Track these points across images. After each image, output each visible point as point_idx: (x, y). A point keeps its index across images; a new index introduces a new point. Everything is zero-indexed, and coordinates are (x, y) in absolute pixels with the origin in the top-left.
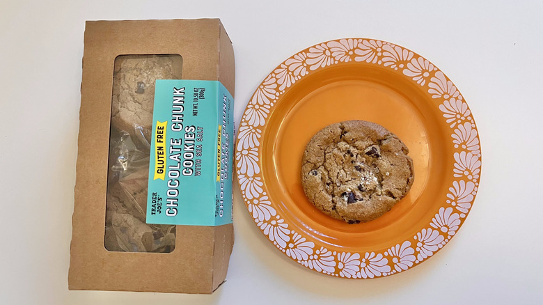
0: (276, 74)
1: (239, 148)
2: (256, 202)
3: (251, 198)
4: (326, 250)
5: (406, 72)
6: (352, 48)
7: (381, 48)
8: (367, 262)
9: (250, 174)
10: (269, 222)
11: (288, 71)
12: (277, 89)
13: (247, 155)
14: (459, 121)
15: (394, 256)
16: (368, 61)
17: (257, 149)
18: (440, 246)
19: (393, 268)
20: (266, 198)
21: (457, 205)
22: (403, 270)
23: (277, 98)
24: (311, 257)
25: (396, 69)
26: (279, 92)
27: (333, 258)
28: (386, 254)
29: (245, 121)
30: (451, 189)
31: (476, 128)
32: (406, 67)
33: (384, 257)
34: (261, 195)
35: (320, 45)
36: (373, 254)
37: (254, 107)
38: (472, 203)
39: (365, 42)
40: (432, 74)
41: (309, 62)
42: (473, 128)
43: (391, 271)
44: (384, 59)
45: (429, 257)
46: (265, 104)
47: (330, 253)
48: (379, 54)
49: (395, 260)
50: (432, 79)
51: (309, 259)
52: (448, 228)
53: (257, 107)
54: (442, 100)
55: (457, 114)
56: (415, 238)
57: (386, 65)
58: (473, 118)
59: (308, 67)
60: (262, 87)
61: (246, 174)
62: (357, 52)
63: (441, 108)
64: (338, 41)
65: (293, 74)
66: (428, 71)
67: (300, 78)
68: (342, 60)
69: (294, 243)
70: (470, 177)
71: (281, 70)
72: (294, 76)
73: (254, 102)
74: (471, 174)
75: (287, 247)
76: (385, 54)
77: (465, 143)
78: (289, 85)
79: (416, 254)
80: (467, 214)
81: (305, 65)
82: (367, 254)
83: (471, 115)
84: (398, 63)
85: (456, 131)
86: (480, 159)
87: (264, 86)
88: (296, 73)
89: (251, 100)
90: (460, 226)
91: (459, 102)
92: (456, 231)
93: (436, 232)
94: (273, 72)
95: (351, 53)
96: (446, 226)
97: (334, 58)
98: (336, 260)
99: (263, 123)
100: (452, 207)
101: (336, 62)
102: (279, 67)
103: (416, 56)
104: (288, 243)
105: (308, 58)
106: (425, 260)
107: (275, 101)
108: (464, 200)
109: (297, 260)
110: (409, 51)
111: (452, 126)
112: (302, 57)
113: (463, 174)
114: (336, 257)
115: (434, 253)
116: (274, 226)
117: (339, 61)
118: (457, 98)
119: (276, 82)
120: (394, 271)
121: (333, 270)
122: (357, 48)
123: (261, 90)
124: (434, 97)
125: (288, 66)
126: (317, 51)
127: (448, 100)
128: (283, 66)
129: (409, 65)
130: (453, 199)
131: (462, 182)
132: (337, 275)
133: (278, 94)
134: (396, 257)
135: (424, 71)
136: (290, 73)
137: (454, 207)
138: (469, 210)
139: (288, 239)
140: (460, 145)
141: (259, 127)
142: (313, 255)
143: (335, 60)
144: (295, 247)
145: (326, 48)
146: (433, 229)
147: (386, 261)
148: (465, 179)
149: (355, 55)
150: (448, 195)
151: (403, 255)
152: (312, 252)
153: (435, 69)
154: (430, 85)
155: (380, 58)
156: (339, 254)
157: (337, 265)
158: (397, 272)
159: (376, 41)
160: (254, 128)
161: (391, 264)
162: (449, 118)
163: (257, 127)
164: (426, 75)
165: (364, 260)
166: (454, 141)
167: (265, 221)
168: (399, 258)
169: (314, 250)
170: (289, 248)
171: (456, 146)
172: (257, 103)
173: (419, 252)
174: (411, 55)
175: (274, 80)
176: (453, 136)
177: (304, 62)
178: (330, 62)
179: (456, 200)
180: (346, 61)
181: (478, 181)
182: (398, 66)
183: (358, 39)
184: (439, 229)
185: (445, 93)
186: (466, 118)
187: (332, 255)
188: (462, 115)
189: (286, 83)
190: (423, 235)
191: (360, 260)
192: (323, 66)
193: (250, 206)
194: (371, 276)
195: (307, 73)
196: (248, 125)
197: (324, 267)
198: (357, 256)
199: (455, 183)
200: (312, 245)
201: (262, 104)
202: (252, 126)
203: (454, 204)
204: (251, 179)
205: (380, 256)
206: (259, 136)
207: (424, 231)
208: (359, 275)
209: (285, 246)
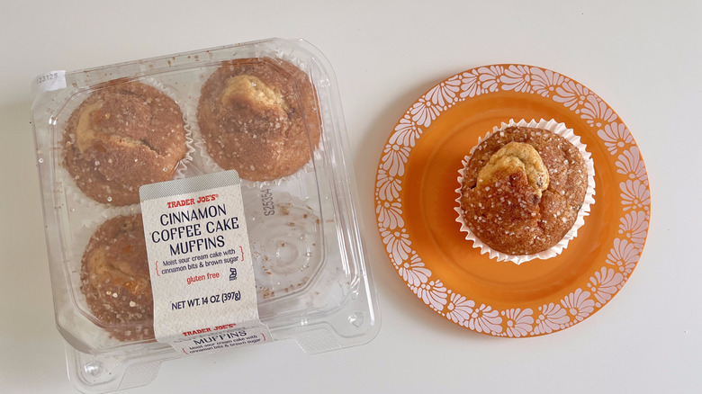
0: (463, 77)
1: (392, 141)
2: (387, 205)
3: (383, 198)
4: (441, 284)
5: (601, 134)
6: (555, 84)
7: (586, 97)
8: (480, 314)
9: (392, 173)
10: (393, 232)
11: (478, 80)
12: (457, 94)
13: (397, 152)
14: (635, 207)
15: (510, 319)
16: (566, 105)
17: (409, 150)
18: (562, 327)
19: (504, 330)
20: (400, 205)
21: (596, 292)
22: (514, 337)
23: (454, 104)
24: (423, 286)
25: (592, 125)
26: (459, 98)
27: (446, 296)
28: (503, 313)
29: (410, 114)
30: (597, 274)
31: (648, 221)
32: (603, 128)
33: (500, 315)
34: (395, 200)
35: (523, 66)
36: (489, 308)
37: (425, 103)
38: (613, 295)
39: (571, 83)
40: (628, 146)
41: (503, 79)
42: (646, 220)
43: (502, 333)
44: (583, 110)
45: (546, 333)
46: (438, 104)
47: (445, 289)
48: (581, 103)
49: (510, 323)
50: (625, 152)
51: (420, 286)
52: (578, 312)
53: (429, 104)
54: (625, 178)
55: (636, 198)
56: (540, 308)
57: (583, 117)
58: (650, 210)
59: (501, 84)
61: (388, 171)
62: (559, 90)
63: (622, 186)
64: (544, 70)
65: (481, 86)
66: (624, 141)
68: (538, 93)
69: (410, 264)
70: (622, 269)
71: (470, 75)
72: (482, 88)
73: (428, 97)
74: (624, 265)
75: (402, 266)
76: (587, 104)
77: (631, 232)
78: (472, 95)
79: (534, 325)
80: (603, 305)
81: (498, 81)
82: (483, 306)
83: (649, 206)
84: (596, 120)
85: (627, 215)
86: (639, 254)
87: (445, 85)
88: (486, 85)
89: (425, 94)
90: (591, 314)
91: (643, 187)
92: (585, 318)
93: (564, 312)
94: (461, 74)
95: (552, 89)
96: (576, 309)
97: (532, 86)
98: (448, 300)
99: (427, 124)
100: (591, 291)
101: (532, 92)
102: (470, 71)
103: (619, 121)
105: (504, 74)
106: (541, 334)
107: (450, 106)
108: (605, 290)
109: (407, 282)
110: (614, 112)
111: (625, 209)
112: (499, 71)
113: (616, 263)
114: (449, 296)
115: (554, 331)
116: (397, 238)
117: (536, 92)
118: (642, 182)
119: (460, 86)
120: (505, 334)
121: (441, 308)
122: (561, 86)
124: (619, 171)
125: (480, 74)
126: (518, 71)
127: (633, 180)
128: (474, 71)
129: (607, 127)
130: (595, 284)
131: (611, 271)
132: (443, 315)
133: (456, 100)
134: (512, 320)
136: (479, 83)
137: (592, 293)
138: (607, 301)
139: (406, 257)
140: (625, 233)
141: (422, 127)
142: (427, 284)
143: (531, 89)
144: (410, 268)
145: (527, 72)
146: (562, 307)
147: (500, 320)
148: (617, 270)
149: (554, 93)
150: (592, 279)
151: (520, 321)
152: (425, 280)
153: (633, 143)
154: (620, 157)
155: (580, 107)
156: (454, 294)
157: (448, 304)
158: (508, 336)
159: (583, 87)
160: (416, 126)
161: (504, 325)
162: (626, 200)
163: (420, 127)
164: (621, 145)
165: (477, 310)
166: (621, 226)
167: (388, 229)
168: (514, 323)
169: (430, 279)
171: (621, 232)
172: (431, 100)
173: (538, 325)
174: (614, 118)
175: (458, 83)
176: (622, 219)
177: (498, 77)
178: (525, 89)
179: (597, 287)
180: (544, 95)
181: (629, 275)
182: (595, 123)
183: (565, 77)
184: (568, 309)
185: (632, 172)
186: (644, 206)
187: (446, 292)
188: (640, 202)
189: (470, 92)
190: (549, 308)
191: (474, 309)
192: (517, 90)
193: (379, 206)
194: (479, 330)
195: (497, 90)
196: (411, 120)
197: (432, 301)
198: (472, 303)
199: (603, 270)
200: (429, 273)
201: (435, 102)
202: (415, 122)
203: (594, 289)
204: (391, 179)
205: (496, 313)
206: (418, 137)
207: (551, 305)
208: (466, 324)
209: (400, 263)
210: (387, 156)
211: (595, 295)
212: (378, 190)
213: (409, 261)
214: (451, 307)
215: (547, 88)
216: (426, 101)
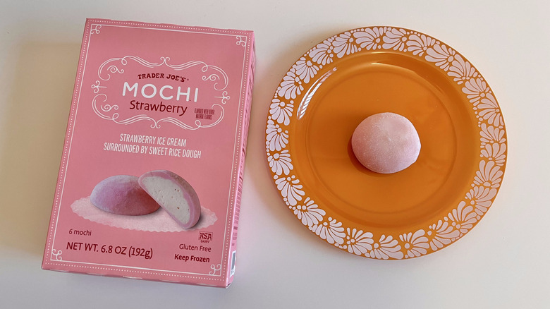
0: (500, 130)
2: (404, 39)
3: (410, 38)
4: (328, 62)
5: (421, 232)
6: (476, 206)
7: (459, 230)
8: (297, 84)
9: (429, 51)
10: (381, 37)
11: (495, 142)
13: (447, 59)
14: (348, 238)
16: (454, 210)
17: (446, 70)
19: (279, 97)
20: (401, 49)
21: (286, 180)
22: (272, 103)
23: (478, 117)
24: (331, 48)
25: (430, 227)
26: (482, 122)
27: (319, 63)
28: (292, 102)
29: (477, 77)
30: (301, 187)
31: (333, 245)
32: (426, 235)
33: (291, 99)
34: (406, 47)
35: (500, 183)
37: (484, 92)
38: (280, 192)
39: (475, 221)
40: (404, 251)
41: (491, 164)
42: (335, 243)
43: (278, 95)
44: (446, 224)
46: (480, 103)
47: (324, 64)
48: (454, 224)
49: (283, 104)
50: (399, 247)
51: (332, 45)
52: (275, 160)
53: (483, 95)
54: (376, 239)
55: (356, 242)
56: (287, 132)
57: (440, 222)
58: (343, 249)
59: (487, 160)
60: (498, 110)
61: (432, 47)
62: (470, 208)
63: (370, 235)
64: (492, 200)
65: (489, 143)
66: (410, 249)
67: (482, 147)
68: (471, 191)
69: (351, 43)
70: (299, 207)
71: (501, 136)
72: (486, 143)
73: (489, 96)
74: (301, 210)
76: (451, 228)
77: (328, 227)
78: (481, 133)
79: (276, 122)
80: (274, 181)
81: (490, 159)
82: (302, 88)
83: (346, 250)
84: (435, 232)
85: (343, 229)
86: (307, 226)
87: (497, 113)
88: (488, 147)
89: (492, 94)
90: (270, 169)
91: (364, 251)
92: (269, 163)
93: (279, 149)
94: (504, 128)
95: (473, 203)
96: (278, 159)
97: (479, 186)
98: (315, 64)
99: (465, 90)
101: (473, 185)
102: (505, 136)
103: (430, 251)
104: (355, 39)
105: (495, 165)
107: (476, 113)
108: (286, 188)
109: (338, 36)
110: (439, 249)
111: (348, 229)
112: (500, 161)
113: (305, 205)
114: (318, 66)
115: (266, 135)
116: (375, 39)
117: (473, 188)
118: (369, 252)
119: (493, 125)
120: (276, 97)
121: (311, 56)
123: (495, 108)
124: (383, 237)
125: (500, 145)
126: (496, 177)
127: (373, 245)
128: (504, 140)
129: (427, 240)
130: (293, 182)
131: (300, 199)
133: (481, 119)
134: (284, 107)
135: (412, 246)
136: (492, 142)
137: (286, 177)
138: (276, 185)
139: (358, 42)
140: (329, 222)
141: (463, 85)
142: (332, 50)
143: (476, 185)
144: (348, 42)
145: (493, 186)
146: (283, 149)
147: (287, 97)
148: (299, 203)
149: (468, 204)
150: (298, 181)
152: (335, 51)
153: (406, 257)
154: (396, 242)
155: (450, 222)
157: (312, 62)
158: (274, 98)
159: (469, 230)
160: (466, 80)
161: (282, 99)
162: (357, 233)
163: (464, 83)
165: (300, 83)
166: (335, 221)
167: (384, 34)
168: (282, 108)
169: (335, 55)
170: (351, 37)
171: (330, 219)
172: (485, 97)
173: (275, 125)
174: (434, 248)
175: (496, 124)
176: (340, 224)
177: (494, 160)
178: (477, 180)
179: (290, 182)
180: (468, 194)
182: (431, 230)
183: (482, 217)
184: (279, 153)
185: (380, 247)
186: (348, 245)
187: (321, 64)
188: (352, 244)
189: (486, 133)
190: (285, 139)
191: (302, 81)
192: (478, 173)
193: (405, 33)
194: (285, 78)
195: (481, 156)
196: (472, 77)
197: (318, 50)
198: (307, 81)
199: (303, 193)
200: (340, 56)
201: (482, 101)
202: (469, 80)
203: (289, 179)
204: (425, 49)
205: (294, 96)
206: (455, 80)
207: (287, 142)
208: (293, 70)
210: (446, 50)
211: (284, 179)
212: (419, 35)
213: (354, 43)
214: (309, 63)
216: (486, 94)
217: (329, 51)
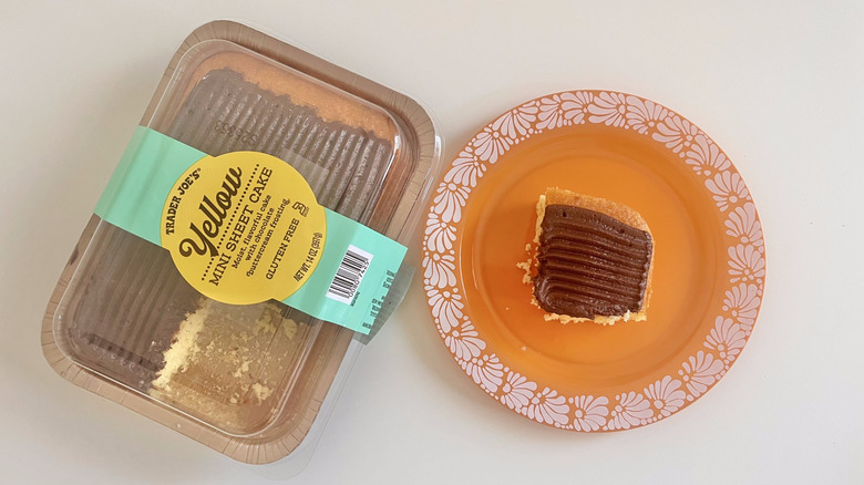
0: (542, 104)
1: (448, 178)
2: (436, 257)
3: (433, 249)
4: (497, 360)
5: (709, 184)
6: (656, 119)
7: (694, 137)
8: (543, 400)
9: (446, 218)
10: (441, 291)
11: (560, 108)
12: (533, 125)
13: (453, 192)
14: (745, 279)
15: (580, 408)
16: (668, 146)
17: (469, 191)
18: (644, 422)
19: (571, 422)
20: (452, 259)
21: (689, 382)
22: (582, 431)
23: (528, 136)
24: (475, 361)
25: (699, 173)
26: (535, 129)
27: (501, 374)
28: (571, 401)
29: (472, 147)
30: (692, 359)
31: (761, 297)
32: (712, 177)
33: (567, 403)
34: (447, 252)
35: (617, 94)
36: (554, 393)
37: (492, 134)
38: (709, 387)
39: (677, 119)
40: (742, 202)
41: (591, 108)
42: (757, 295)
43: (568, 424)
44: (689, 154)
45: (622, 429)
46: (508, 136)
47: (501, 367)
48: (687, 144)
49: (579, 414)
50: (738, 209)
51: (471, 361)
52: (665, 405)
53: (496, 135)
54: (735, 242)
55: (747, 268)
56: (617, 398)
57: (688, 162)
58: (763, 283)
59: (588, 115)
60: (515, 112)
61: (440, 216)
62: (660, 126)
63: (731, 250)
64: (643, 100)
65: (563, 115)
66: (737, 196)
68: (635, 128)
69: (460, 332)
70: (723, 355)
71: (551, 102)
72: (564, 119)
73: (496, 126)
74: (726, 351)
75: (450, 334)
76: (694, 147)
77: (738, 309)
78: (551, 127)
79: (609, 418)
80: (696, 399)
81: (585, 110)
82: (547, 390)
83: (763, 278)
84: (705, 166)
85: (735, 288)
86: (746, 338)
87: (519, 112)
88: (568, 116)
89: (493, 123)
90: (680, 409)
91: (758, 254)
92: (672, 413)
93: (647, 403)
94: (539, 99)
95: (651, 124)
96: (663, 401)
97: (627, 120)
98: (504, 379)
99: (493, 160)
100: (682, 381)
101: (627, 127)
102: (550, 97)
103: (733, 170)
104: (453, 329)
105: (593, 103)
106: (616, 430)
107: (523, 139)
108: (700, 380)
109: (455, 355)
110: (727, 158)
111: (732, 281)
112: (588, 98)
113: (716, 347)
114: (506, 374)
115: (632, 427)
116: (446, 299)
117: (631, 127)
118: (756, 249)
119: (536, 115)
120: (571, 427)
121: (495, 389)
122: (663, 122)
123: (513, 115)
124: (729, 233)
125: (563, 101)
126: (610, 100)
127: (745, 245)
128: (555, 97)
129: (718, 176)
130: (689, 371)
131: (710, 357)
132: (497, 398)
133: (531, 131)
134: (582, 410)
135: (732, 193)
136: (561, 112)
137: (684, 383)
138: (702, 394)
139: (456, 324)
140: (731, 310)
141: (487, 163)
142: (478, 359)
143: (626, 123)
144: (460, 338)
145: (623, 102)
146: (645, 397)
147: (567, 409)
148: (716, 356)
149: (654, 130)
150: (685, 365)
151: (593, 411)
152: (477, 354)
153: (749, 198)
154: (732, 215)
155: (685, 149)
156: (511, 373)
157: (503, 385)
158: (574, 430)
159: (691, 124)
160: (480, 162)
161: (571, 416)
162: (734, 269)
163: (483, 162)
164: (733, 199)
165: (539, 395)
166: (726, 301)
167: (436, 287)
168: (584, 414)
169: (483, 353)
170: (452, 336)
171: (725, 308)
172: (499, 131)
173: (613, 418)
174: (727, 165)
175: (535, 110)
176: (728, 293)
177: (586, 106)
178: (619, 122)
179: (691, 375)
180: (641, 132)
181: (731, 364)
182: (702, 171)
183: (669, 111)
184: (652, 401)
185: (745, 235)
186: (756, 278)
187: (502, 370)
188: (752, 273)
189: (549, 122)
190: (629, 398)
191: (535, 393)
192: (608, 123)
194: (540, 420)
195: (583, 122)
196: (473, 153)
197: (484, 380)
198: (533, 386)
199: (700, 354)
200: (483, 345)
201: (504, 133)
202: (478, 157)
203: (686, 378)
204: (444, 225)
205: (562, 399)
206: (480, 175)
207: (632, 394)
208: (524, 411)
209: (447, 330)
210: (441, 196)
211: (688, 385)
213: (459, 329)
214: (506, 389)
215: (646, 123)
216: (494, 131)
217: (481, 363)
